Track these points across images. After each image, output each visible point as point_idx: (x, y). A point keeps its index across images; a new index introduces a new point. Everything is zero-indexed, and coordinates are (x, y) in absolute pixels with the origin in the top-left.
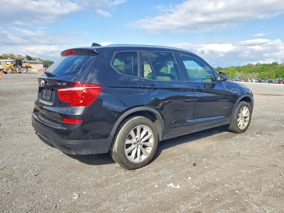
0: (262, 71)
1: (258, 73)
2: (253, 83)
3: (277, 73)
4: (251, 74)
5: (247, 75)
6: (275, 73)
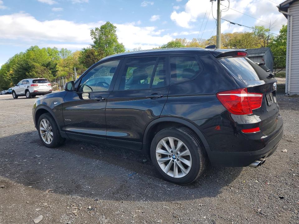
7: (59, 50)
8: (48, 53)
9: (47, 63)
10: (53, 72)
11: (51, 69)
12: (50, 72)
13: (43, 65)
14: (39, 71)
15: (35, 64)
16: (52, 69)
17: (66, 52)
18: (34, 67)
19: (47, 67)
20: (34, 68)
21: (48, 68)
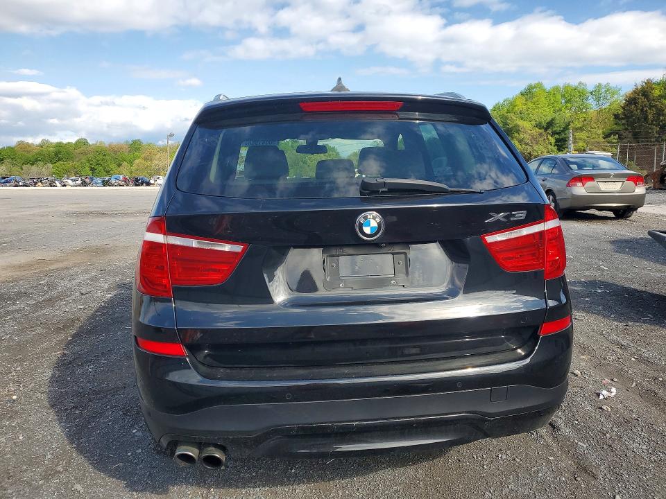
0: (59, 160)
1: (50, 166)
2: (67, 188)
3: (92, 164)
4: (34, 168)
5: (22, 169)
6: (88, 164)
7: (590, 88)
8: (563, 96)
9: (549, 119)
10: (557, 140)
11: (554, 133)
12: (552, 140)
13: (539, 126)
14: (527, 137)
15: (520, 123)
16: (557, 134)
17: (606, 92)
18: (517, 129)
19: (546, 129)
20: (518, 131)
21: (549, 131)
